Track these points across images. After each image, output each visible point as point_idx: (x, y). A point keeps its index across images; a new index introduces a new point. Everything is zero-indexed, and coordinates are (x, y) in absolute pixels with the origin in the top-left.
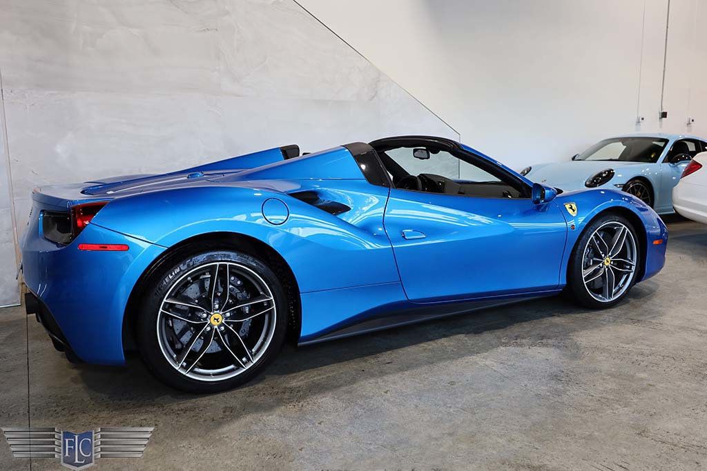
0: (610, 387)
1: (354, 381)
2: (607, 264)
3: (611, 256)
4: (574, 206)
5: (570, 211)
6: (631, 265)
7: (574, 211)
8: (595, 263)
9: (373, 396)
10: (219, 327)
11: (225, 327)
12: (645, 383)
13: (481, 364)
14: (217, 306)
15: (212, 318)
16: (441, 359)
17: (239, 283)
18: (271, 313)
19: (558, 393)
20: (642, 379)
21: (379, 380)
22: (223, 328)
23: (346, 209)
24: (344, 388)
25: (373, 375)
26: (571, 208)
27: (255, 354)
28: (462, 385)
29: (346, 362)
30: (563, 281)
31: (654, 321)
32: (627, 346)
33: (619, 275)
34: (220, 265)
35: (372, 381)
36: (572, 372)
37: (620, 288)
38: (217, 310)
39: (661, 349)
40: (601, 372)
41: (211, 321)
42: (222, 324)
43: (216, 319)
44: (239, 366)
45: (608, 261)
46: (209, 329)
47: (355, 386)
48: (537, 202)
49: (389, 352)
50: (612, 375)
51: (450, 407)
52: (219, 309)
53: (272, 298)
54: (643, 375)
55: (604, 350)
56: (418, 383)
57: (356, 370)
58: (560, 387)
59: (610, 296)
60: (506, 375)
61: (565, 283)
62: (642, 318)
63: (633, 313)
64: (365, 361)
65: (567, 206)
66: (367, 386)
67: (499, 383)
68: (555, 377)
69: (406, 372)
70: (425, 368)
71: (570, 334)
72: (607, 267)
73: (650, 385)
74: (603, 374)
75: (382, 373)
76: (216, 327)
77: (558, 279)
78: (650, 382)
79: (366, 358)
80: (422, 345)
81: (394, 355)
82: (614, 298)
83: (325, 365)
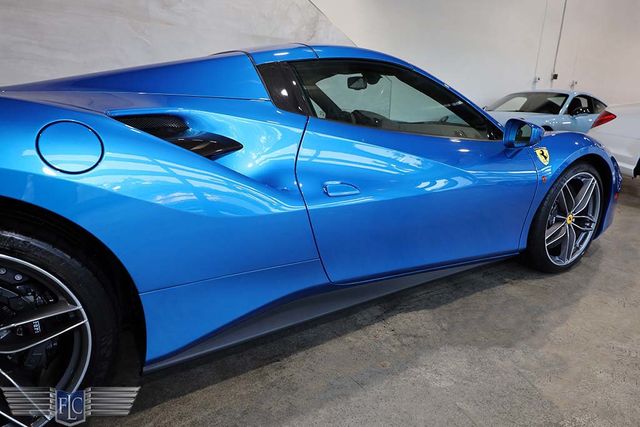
2: (569, 222)
3: (575, 212)
4: (546, 152)
5: (542, 158)
6: (591, 222)
7: (546, 158)
8: (559, 221)
17: (18, 277)
18: (80, 331)
23: (236, 146)
26: (542, 154)
33: (579, 232)
37: (578, 249)
45: (570, 219)
48: (510, 145)
49: (301, 354)
53: (80, 307)
59: (568, 257)
61: (525, 246)
65: (538, 152)
72: (569, 225)
79: (267, 369)
80: (349, 338)
81: (307, 360)
82: (571, 260)
83: (199, 388)
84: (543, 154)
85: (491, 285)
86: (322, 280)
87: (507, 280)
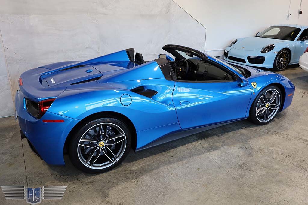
0: (263, 174)
1: (158, 167)
2: (267, 107)
3: (269, 103)
4: (255, 84)
5: (253, 86)
6: (277, 106)
7: (255, 86)
8: (262, 106)
9: (166, 176)
10: (103, 147)
11: (105, 147)
12: (278, 171)
13: (211, 158)
14: (102, 139)
15: (100, 144)
16: (194, 155)
17: (111, 128)
18: (124, 141)
19: (242, 177)
20: (277, 169)
21: (169, 167)
22: (104, 147)
23: (156, 93)
24: (154, 171)
25: (166, 164)
27: (118, 157)
28: (203, 171)
29: (155, 156)
30: (248, 115)
31: (284, 133)
32: (272, 148)
33: (271, 111)
34: (103, 124)
35: (165, 167)
36: (248, 164)
37: (272, 116)
38: (102, 141)
39: (286, 151)
40: (260, 164)
41: (100, 145)
42: (104, 146)
43: (102, 144)
44: (111, 162)
45: (267, 105)
46: (98, 148)
47: (159, 170)
49: (173, 150)
50: (265, 167)
51: (198, 184)
52: (103, 140)
53: (125, 135)
54: (277, 167)
55: (262, 151)
56: (185, 169)
57: (159, 160)
58: (242, 173)
59: (267, 119)
60: (221, 165)
62: (279, 131)
63: (276, 128)
64: (163, 155)
65: (252, 84)
66: (164, 170)
67: (217, 170)
68: (241, 167)
69: (180, 162)
70: (187, 160)
71: (249, 140)
72: (267, 108)
73: (280, 173)
74: (261, 165)
75: (170, 163)
76: (102, 147)
77: (245, 114)
78: (280, 171)
79: (163, 153)
80: (186, 145)
81: (175, 151)
82: (268, 120)
83: (146, 157)
84: (254, 85)
85: (237, 129)
86: (179, 128)
87: (243, 127)
